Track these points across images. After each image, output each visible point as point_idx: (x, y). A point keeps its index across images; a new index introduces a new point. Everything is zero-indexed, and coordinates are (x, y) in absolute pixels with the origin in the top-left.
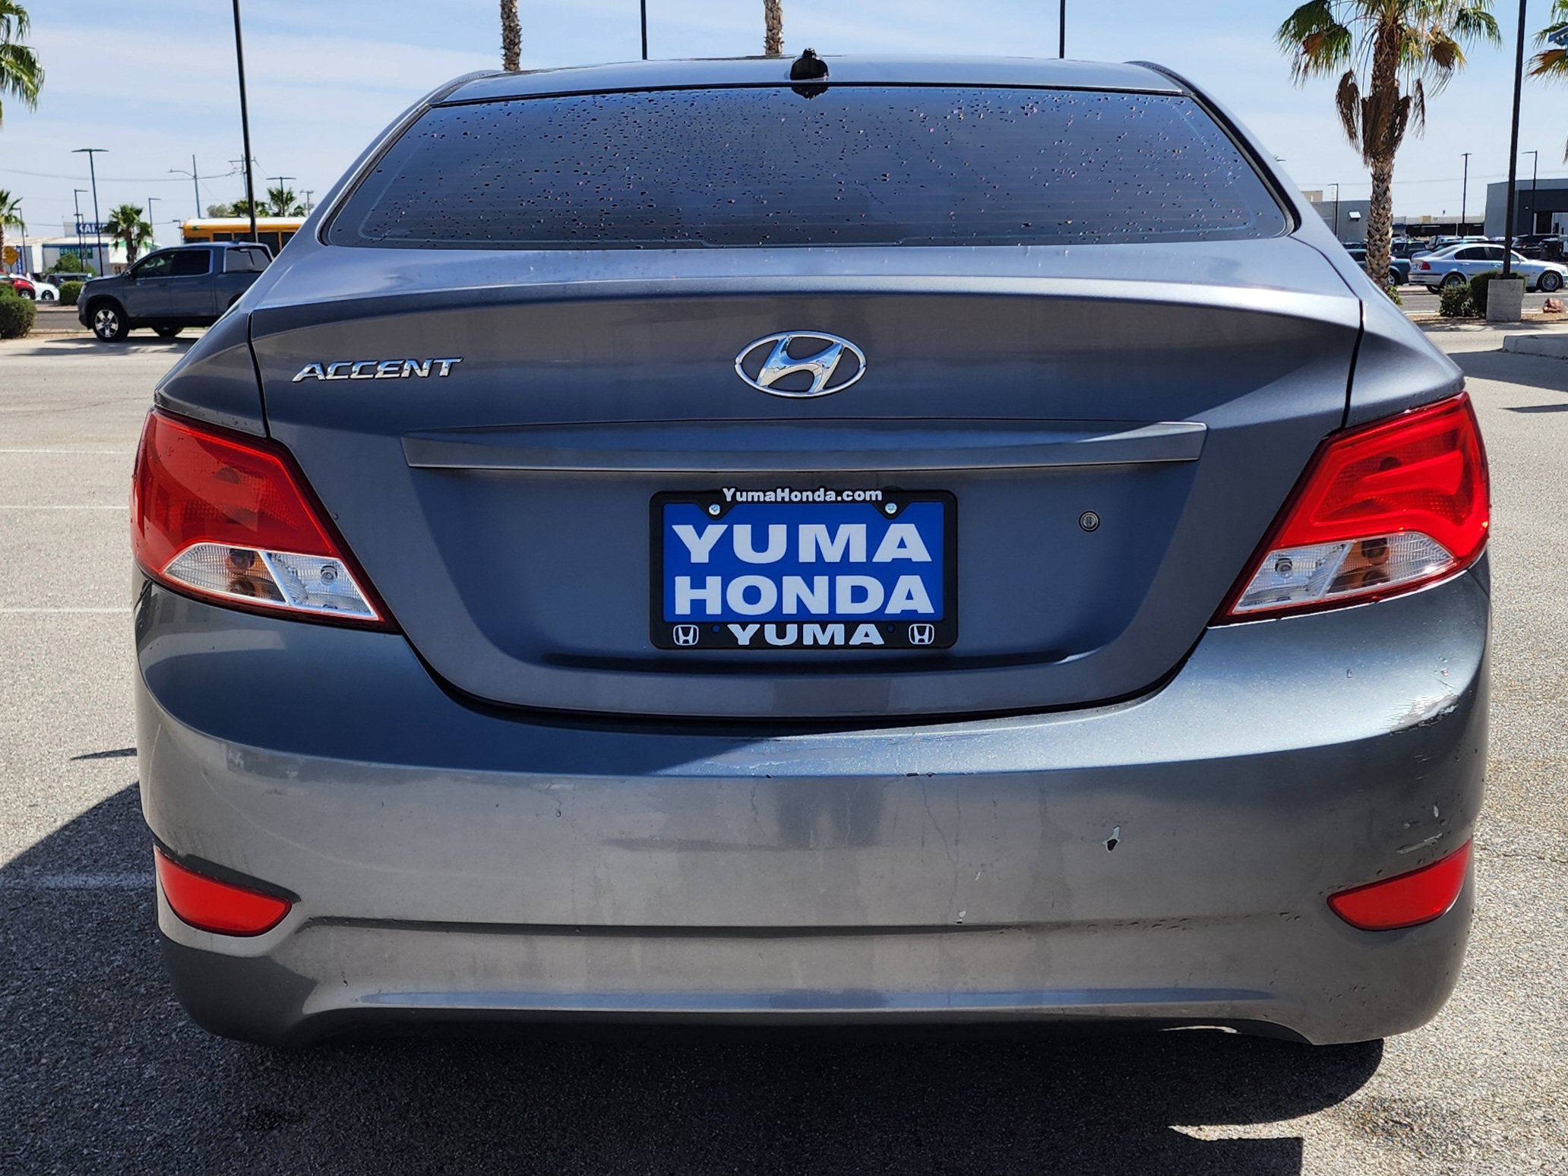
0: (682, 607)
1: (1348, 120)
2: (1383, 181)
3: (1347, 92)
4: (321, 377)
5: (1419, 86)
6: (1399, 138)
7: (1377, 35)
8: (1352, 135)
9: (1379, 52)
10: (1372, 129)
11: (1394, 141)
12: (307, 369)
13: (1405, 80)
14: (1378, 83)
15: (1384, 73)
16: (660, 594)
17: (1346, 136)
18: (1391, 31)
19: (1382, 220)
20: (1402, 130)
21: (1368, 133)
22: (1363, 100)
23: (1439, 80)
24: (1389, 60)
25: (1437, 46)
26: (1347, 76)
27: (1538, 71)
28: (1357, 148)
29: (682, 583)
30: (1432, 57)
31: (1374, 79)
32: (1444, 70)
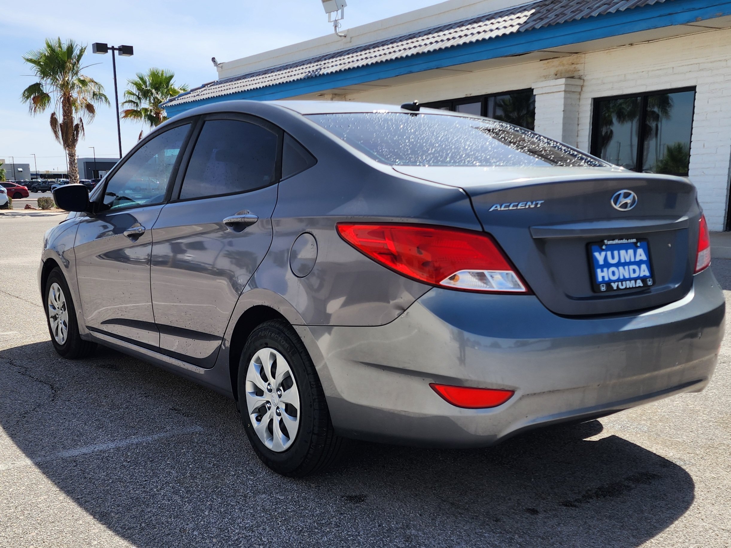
0: (600, 279)
1: (55, 132)
2: (73, 156)
3: (53, 121)
4: (499, 209)
5: (81, 120)
6: (77, 140)
7: (62, 99)
8: (57, 137)
9: (64, 106)
10: (66, 136)
11: (75, 141)
12: (494, 207)
13: (76, 117)
14: (66, 118)
15: (67, 113)
16: (592, 275)
17: (55, 138)
18: (68, 98)
19: (74, 172)
20: (77, 136)
21: (64, 137)
22: (60, 124)
23: (90, 118)
24: (69, 109)
25: (87, 105)
26: (53, 114)
27: (124, 117)
28: (60, 142)
29: (599, 271)
30: (86, 110)
31: (64, 116)
32: (91, 114)
